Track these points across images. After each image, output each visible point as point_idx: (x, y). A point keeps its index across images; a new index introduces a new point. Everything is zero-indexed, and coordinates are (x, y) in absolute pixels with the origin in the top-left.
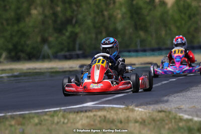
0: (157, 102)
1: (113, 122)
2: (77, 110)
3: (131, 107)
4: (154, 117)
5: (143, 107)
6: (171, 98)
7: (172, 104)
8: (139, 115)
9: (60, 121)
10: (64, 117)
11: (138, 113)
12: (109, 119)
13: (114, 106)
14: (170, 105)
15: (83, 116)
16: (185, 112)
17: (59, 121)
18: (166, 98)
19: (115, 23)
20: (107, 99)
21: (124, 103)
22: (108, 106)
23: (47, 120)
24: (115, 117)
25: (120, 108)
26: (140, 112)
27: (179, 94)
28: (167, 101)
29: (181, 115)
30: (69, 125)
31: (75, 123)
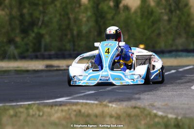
0: (129, 99)
1: (89, 116)
3: (105, 103)
4: (129, 112)
5: (117, 103)
6: (142, 96)
7: (144, 101)
8: (113, 110)
9: (36, 114)
10: (39, 110)
11: (112, 108)
12: (84, 113)
13: (88, 101)
15: (58, 110)
16: (159, 109)
17: (34, 113)
18: (137, 96)
20: (79, 95)
21: (97, 99)
22: (81, 101)
23: (23, 112)
24: (90, 112)
25: (94, 104)
26: (114, 107)
28: (139, 99)
29: (155, 111)
30: (45, 117)
31: (50, 115)
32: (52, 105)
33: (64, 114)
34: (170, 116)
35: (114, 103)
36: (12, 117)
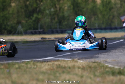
0: (91, 58)
1: (65, 68)
2: (42, 61)
3: (75, 60)
4: (90, 65)
5: (83, 60)
6: (100, 56)
8: (81, 64)
9: (31, 67)
10: (34, 64)
12: (62, 66)
13: (65, 59)
14: (100, 59)
15: (46, 64)
16: (109, 63)
18: (97, 56)
19: (63, 12)
21: (71, 58)
22: (61, 59)
23: (24, 66)
24: (66, 65)
25: (69, 60)
27: (105, 54)
28: (98, 57)
29: (107, 65)
30: (37, 69)
31: (41, 68)
33: (49, 67)
34: (116, 67)
35: (82, 60)
36: (17, 69)
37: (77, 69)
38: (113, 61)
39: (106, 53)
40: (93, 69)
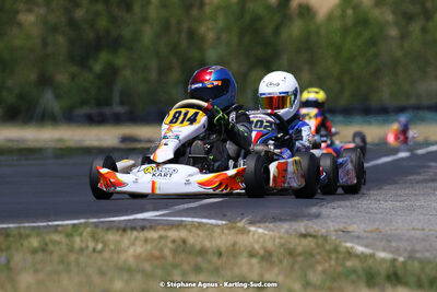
0: (295, 217)
1: (202, 252)
2: (122, 226)
3: (240, 224)
4: (292, 246)
5: (267, 224)
6: (325, 210)
7: (328, 221)
8: (258, 242)
9: (87, 247)
10: (94, 237)
11: (256, 237)
12: (193, 246)
13: (204, 221)
14: (326, 223)
15: (136, 238)
16: (357, 238)
17: (84, 245)
18: (314, 210)
21: (225, 215)
22: (189, 219)
23: (59, 243)
24: (207, 244)
25: (217, 226)
26: (261, 234)
27: (342, 203)
28: (318, 216)
29: (349, 245)
30: (106, 255)
31: (118, 251)
32: (125, 228)
33: (149, 247)
34: (382, 255)
35: (262, 225)
36: (34, 251)
37: (243, 260)
38: (371, 232)
39: (348, 203)
40: (300, 259)
